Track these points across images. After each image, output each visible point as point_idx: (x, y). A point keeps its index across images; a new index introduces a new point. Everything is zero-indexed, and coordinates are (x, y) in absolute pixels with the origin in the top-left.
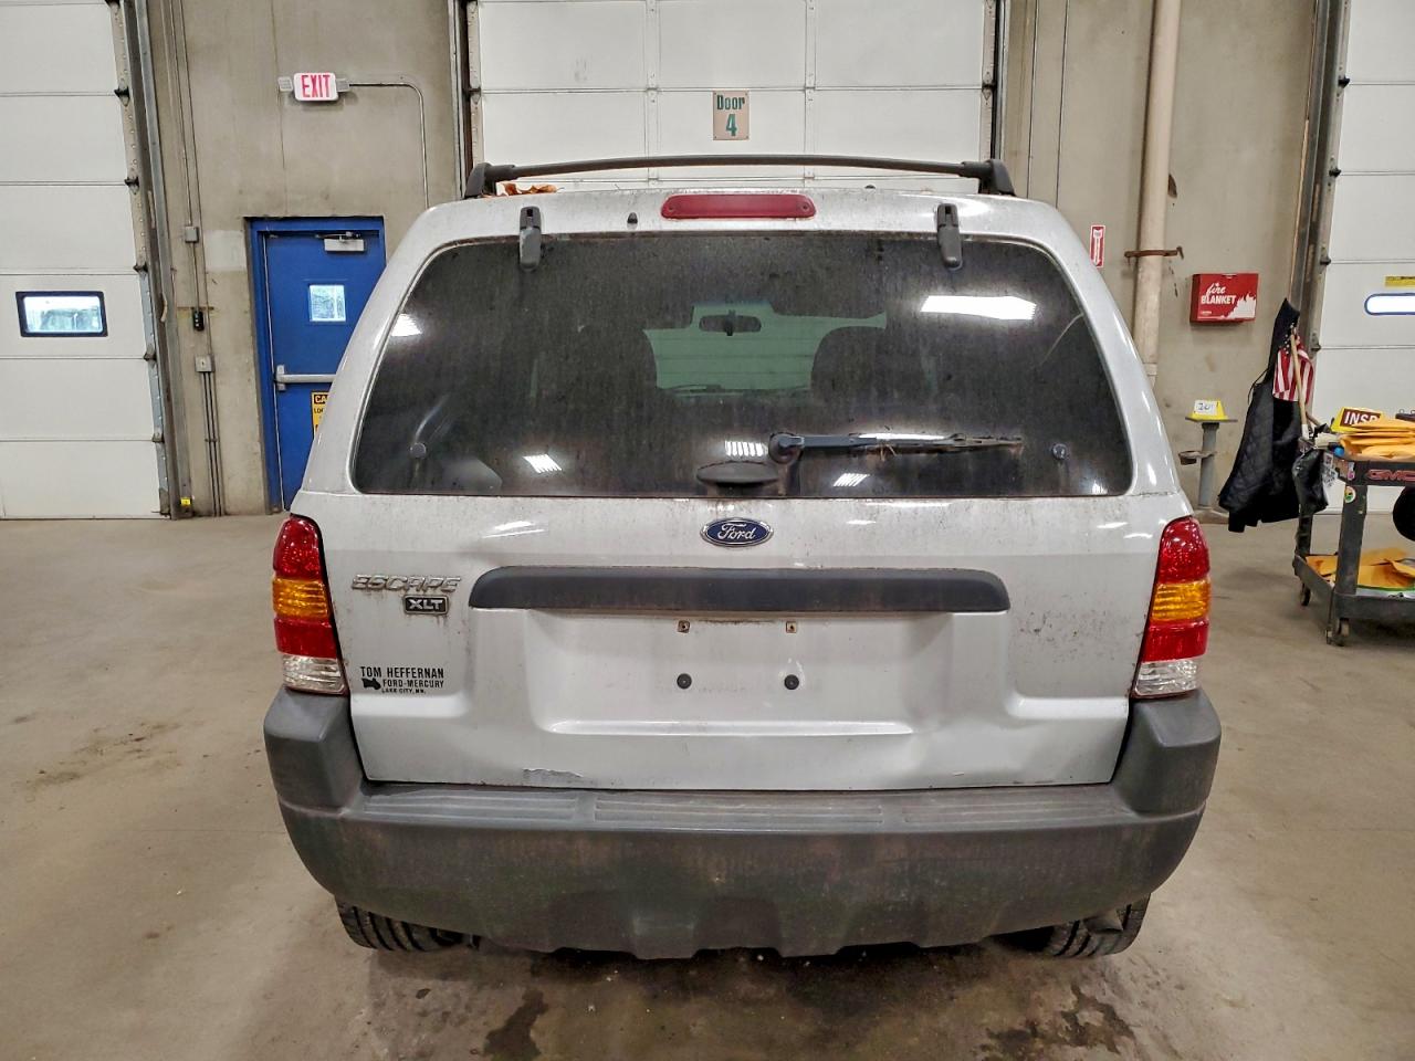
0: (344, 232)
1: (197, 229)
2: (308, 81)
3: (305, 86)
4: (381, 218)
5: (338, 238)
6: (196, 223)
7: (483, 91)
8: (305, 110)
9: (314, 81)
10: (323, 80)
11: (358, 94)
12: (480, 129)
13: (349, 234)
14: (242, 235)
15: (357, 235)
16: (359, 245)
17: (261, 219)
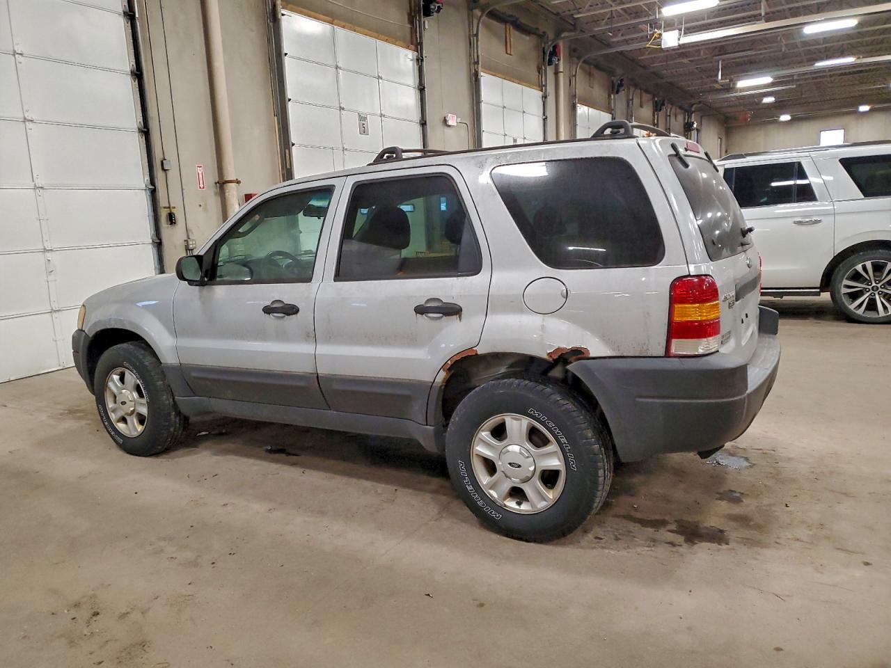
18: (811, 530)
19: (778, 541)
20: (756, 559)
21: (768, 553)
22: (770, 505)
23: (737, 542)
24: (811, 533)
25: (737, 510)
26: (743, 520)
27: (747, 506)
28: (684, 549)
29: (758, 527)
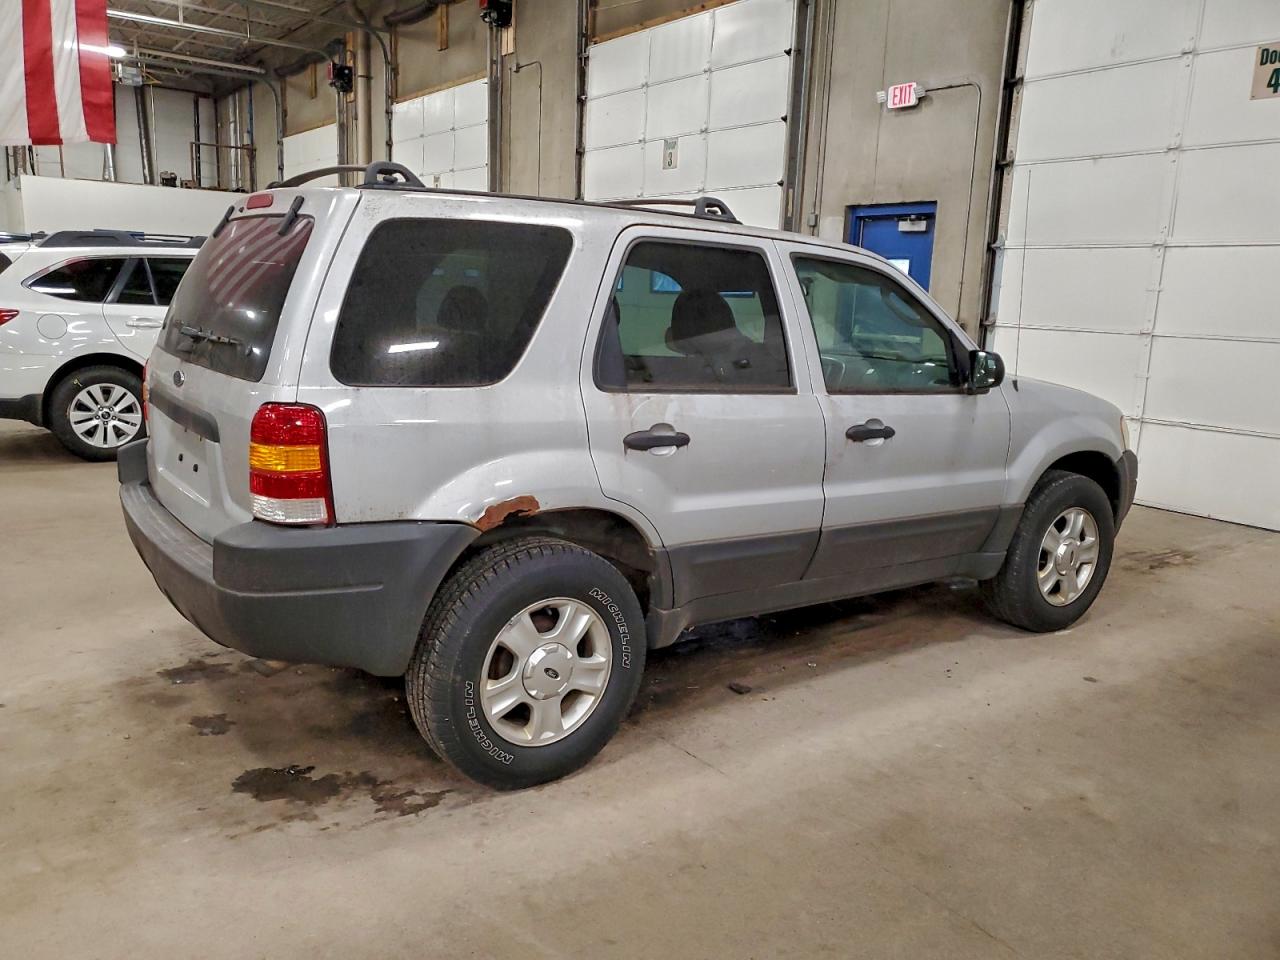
0: (909, 215)
1: (816, 217)
2: (898, 92)
3: (895, 96)
4: (935, 203)
5: (906, 220)
6: (817, 213)
7: (1025, 80)
8: (896, 116)
9: (901, 91)
10: (908, 89)
11: (934, 97)
12: (1017, 117)
13: (913, 217)
14: (843, 219)
15: (919, 218)
16: (922, 226)
17: (859, 206)
18: (79, 718)
19: (109, 694)
20: (119, 670)
21: (110, 680)
22: (150, 731)
23: (151, 678)
24: (78, 715)
25: (185, 709)
26: (167, 701)
27: (178, 721)
28: (196, 656)
29: (141, 699)
